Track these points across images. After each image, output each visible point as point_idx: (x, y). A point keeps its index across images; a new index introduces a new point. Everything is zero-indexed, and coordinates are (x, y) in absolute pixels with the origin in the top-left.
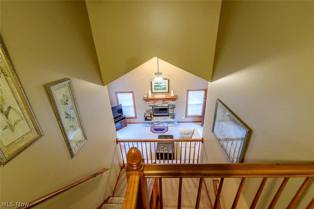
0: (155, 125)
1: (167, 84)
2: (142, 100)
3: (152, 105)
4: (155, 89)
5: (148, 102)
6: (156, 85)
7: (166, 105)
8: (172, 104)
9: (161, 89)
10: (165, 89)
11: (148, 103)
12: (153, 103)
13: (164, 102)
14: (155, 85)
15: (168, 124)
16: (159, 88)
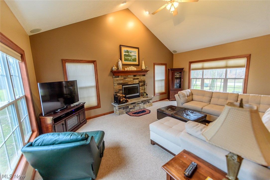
0: (131, 109)
1: (137, 55)
2: (108, 76)
3: (122, 82)
4: (126, 60)
5: (117, 78)
6: (127, 54)
7: (137, 81)
8: (143, 80)
9: (131, 60)
10: (135, 60)
11: (117, 80)
12: (122, 80)
13: (135, 77)
14: (125, 53)
15: (145, 105)
16: (130, 58)
